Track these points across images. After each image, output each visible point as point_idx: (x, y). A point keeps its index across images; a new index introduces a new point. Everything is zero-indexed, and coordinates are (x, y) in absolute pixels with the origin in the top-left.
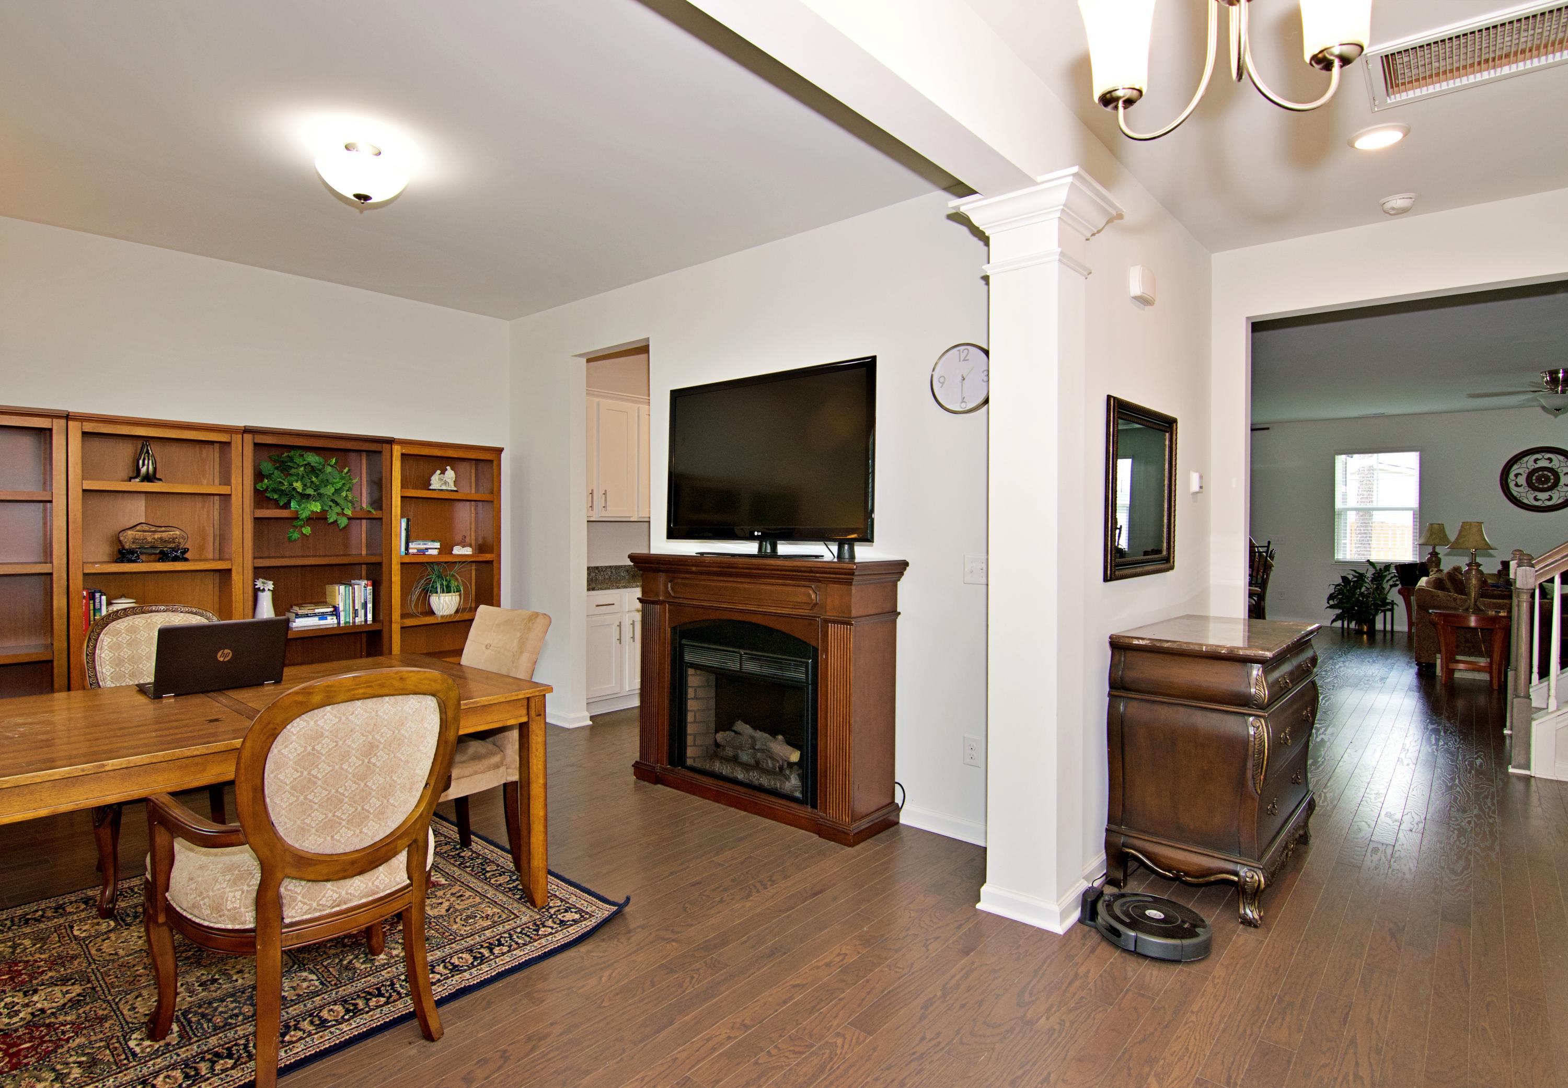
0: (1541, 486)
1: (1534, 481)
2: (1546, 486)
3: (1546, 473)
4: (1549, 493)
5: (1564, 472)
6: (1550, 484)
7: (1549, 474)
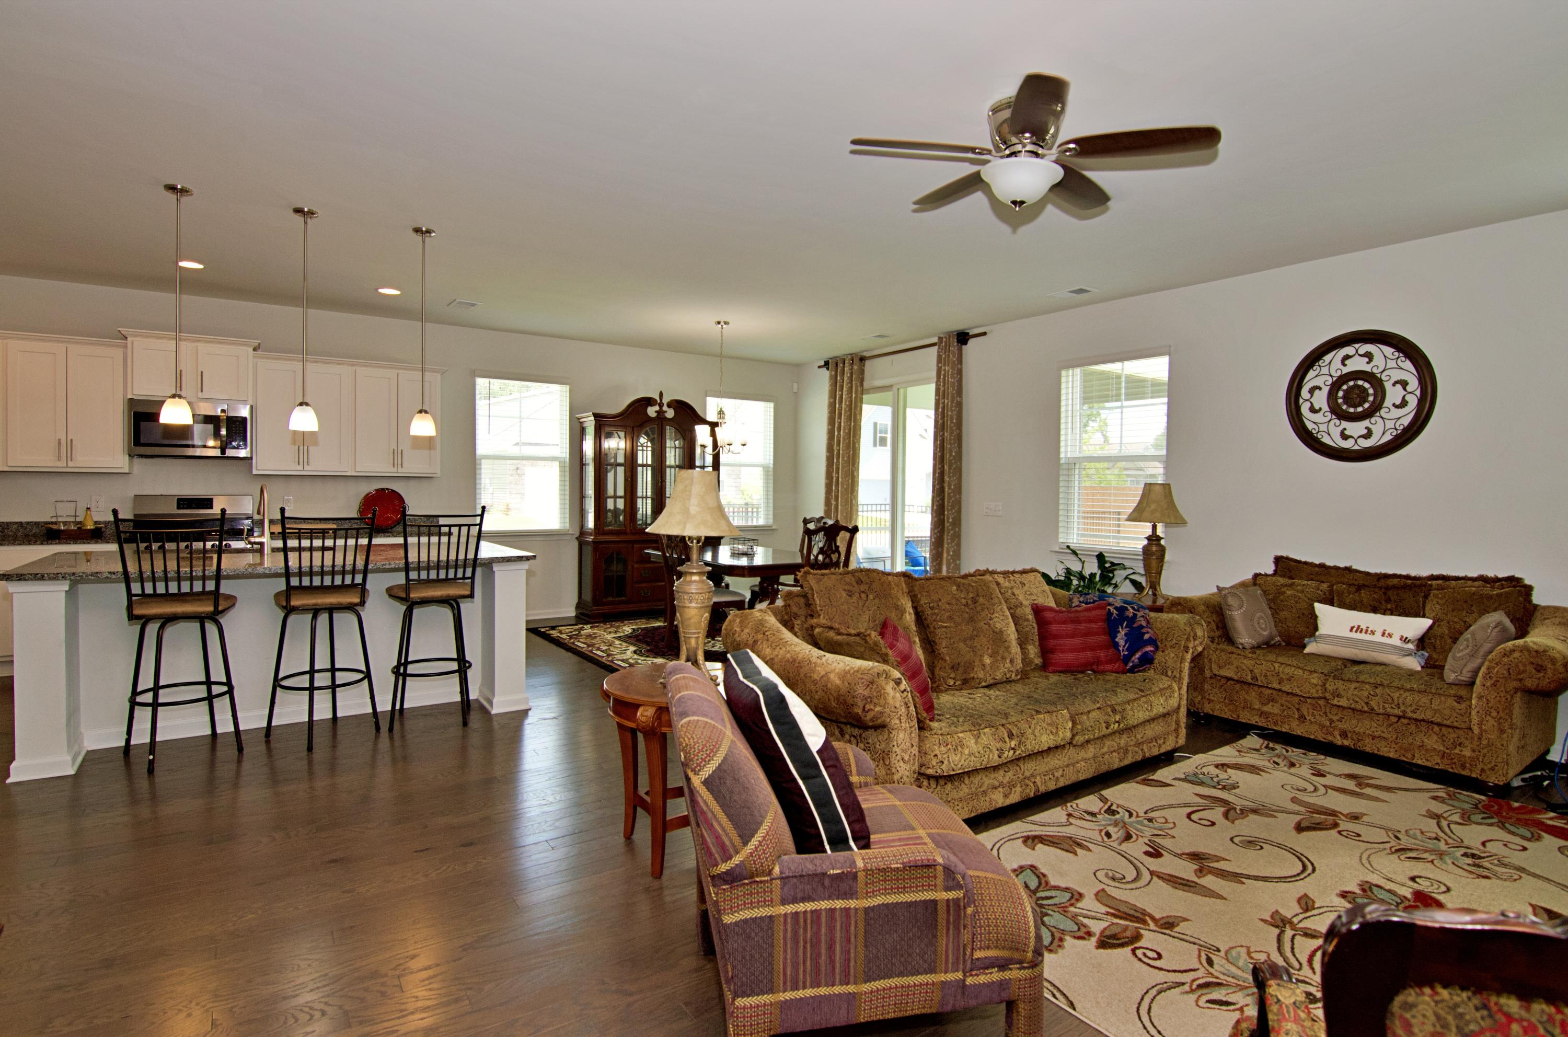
0: (1352, 410)
1: (1340, 401)
2: (1360, 409)
3: (1360, 383)
4: (1366, 423)
5: (1394, 379)
6: (1366, 405)
7: (1367, 385)
